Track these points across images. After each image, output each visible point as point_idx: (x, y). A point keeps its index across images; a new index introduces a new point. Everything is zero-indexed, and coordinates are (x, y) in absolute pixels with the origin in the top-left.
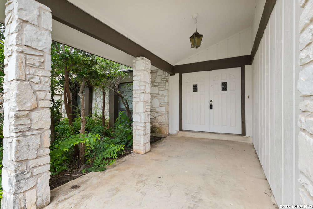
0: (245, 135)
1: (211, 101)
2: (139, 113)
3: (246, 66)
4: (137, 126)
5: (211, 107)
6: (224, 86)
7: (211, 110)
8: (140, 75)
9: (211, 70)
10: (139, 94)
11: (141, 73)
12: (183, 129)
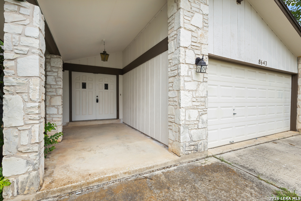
0: (119, 119)
1: (97, 97)
2: (56, 106)
3: (119, 75)
4: (53, 118)
5: (97, 101)
6: (106, 87)
7: (97, 103)
8: (57, 72)
9: (98, 73)
10: (56, 88)
11: (58, 70)
12: (72, 120)
